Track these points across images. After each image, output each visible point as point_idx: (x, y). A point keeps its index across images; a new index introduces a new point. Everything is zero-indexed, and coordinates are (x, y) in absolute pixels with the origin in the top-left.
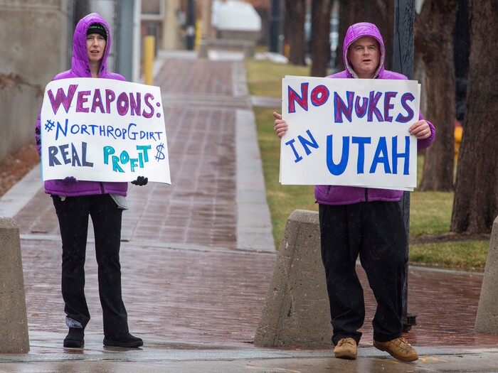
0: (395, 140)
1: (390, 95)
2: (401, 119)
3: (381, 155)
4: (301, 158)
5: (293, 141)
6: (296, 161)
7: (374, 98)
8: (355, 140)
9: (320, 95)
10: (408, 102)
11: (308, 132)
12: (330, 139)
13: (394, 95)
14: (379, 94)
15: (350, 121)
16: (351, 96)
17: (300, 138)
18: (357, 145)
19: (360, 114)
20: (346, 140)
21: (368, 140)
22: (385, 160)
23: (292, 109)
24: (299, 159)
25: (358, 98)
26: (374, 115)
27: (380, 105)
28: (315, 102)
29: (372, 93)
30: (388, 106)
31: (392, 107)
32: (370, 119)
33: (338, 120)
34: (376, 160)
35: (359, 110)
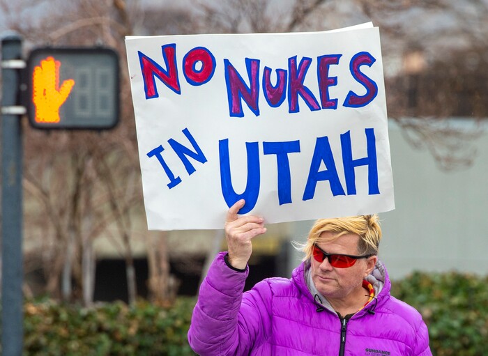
0: (346, 139)
1: (327, 61)
2: (353, 101)
3: (323, 167)
4: (179, 180)
5: (161, 149)
6: (170, 186)
7: (297, 69)
8: (270, 148)
9: (199, 66)
10: (364, 69)
11: (186, 132)
12: (224, 145)
13: (335, 59)
14: (307, 61)
15: (257, 113)
16: (254, 67)
17: (172, 142)
18: (273, 158)
19: (274, 101)
20: (252, 148)
21: (295, 146)
22: (331, 175)
23: (151, 92)
24: (174, 182)
25: (268, 71)
26: (301, 101)
27: (311, 81)
28: (190, 77)
29: (292, 61)
30: (326, 82)
31: (334, 81)
32: (294, 108)
33: (236, 112)
34: (314, 177)
35: (271, 92)
